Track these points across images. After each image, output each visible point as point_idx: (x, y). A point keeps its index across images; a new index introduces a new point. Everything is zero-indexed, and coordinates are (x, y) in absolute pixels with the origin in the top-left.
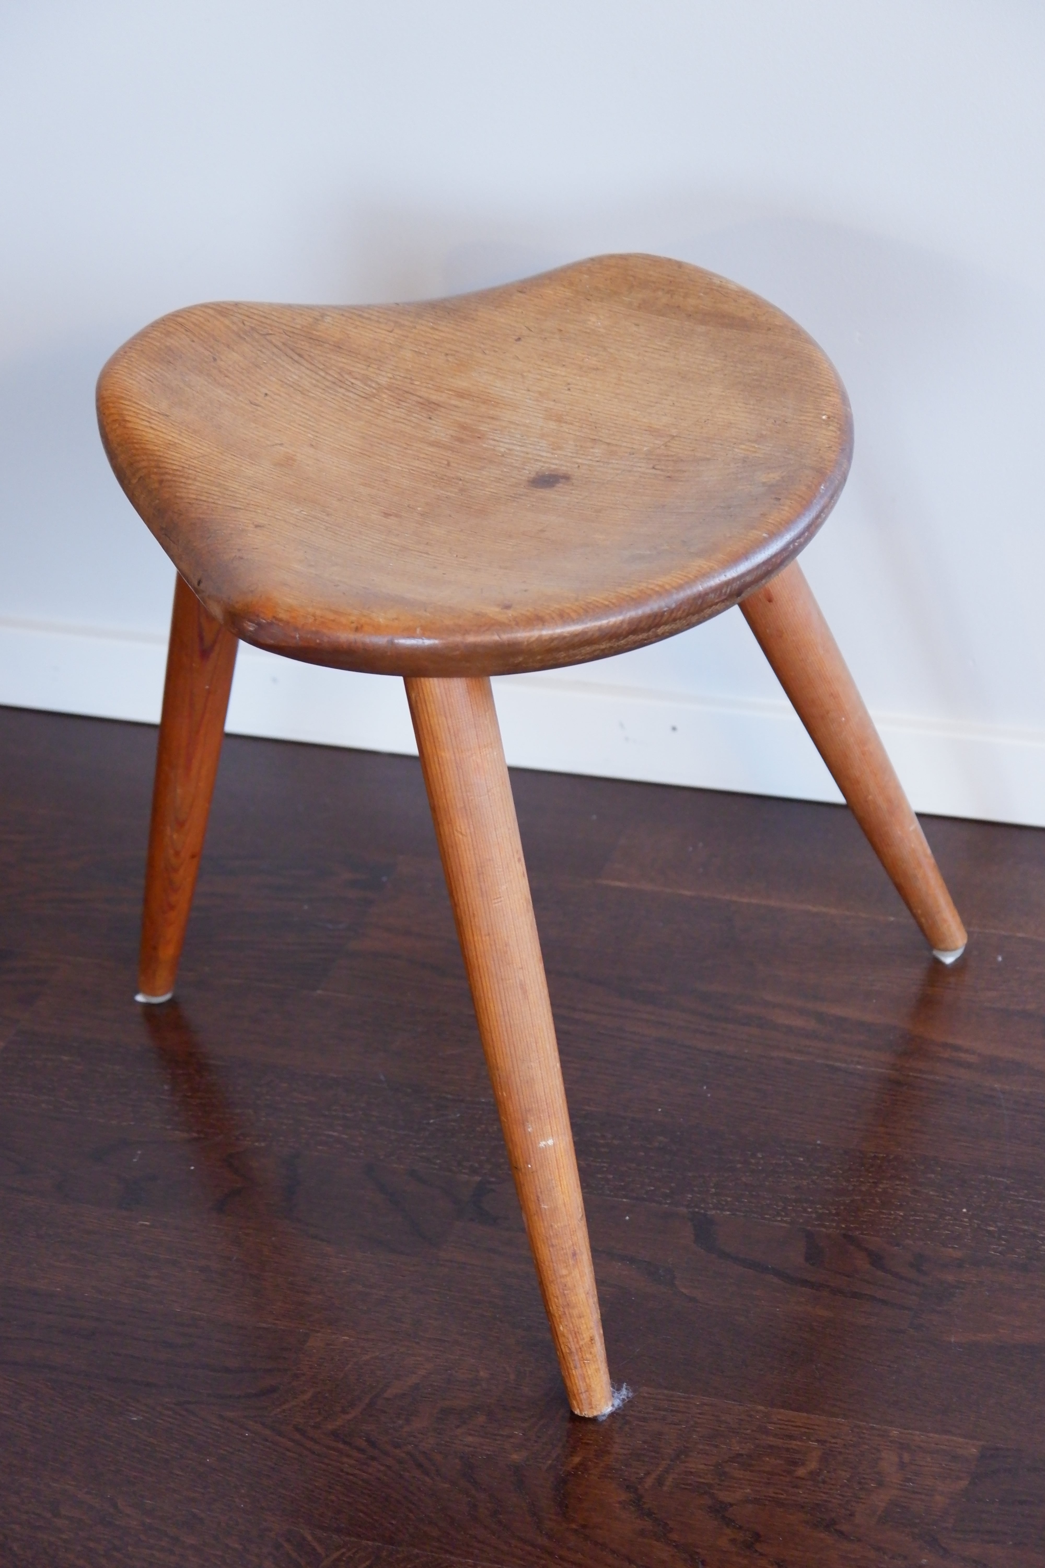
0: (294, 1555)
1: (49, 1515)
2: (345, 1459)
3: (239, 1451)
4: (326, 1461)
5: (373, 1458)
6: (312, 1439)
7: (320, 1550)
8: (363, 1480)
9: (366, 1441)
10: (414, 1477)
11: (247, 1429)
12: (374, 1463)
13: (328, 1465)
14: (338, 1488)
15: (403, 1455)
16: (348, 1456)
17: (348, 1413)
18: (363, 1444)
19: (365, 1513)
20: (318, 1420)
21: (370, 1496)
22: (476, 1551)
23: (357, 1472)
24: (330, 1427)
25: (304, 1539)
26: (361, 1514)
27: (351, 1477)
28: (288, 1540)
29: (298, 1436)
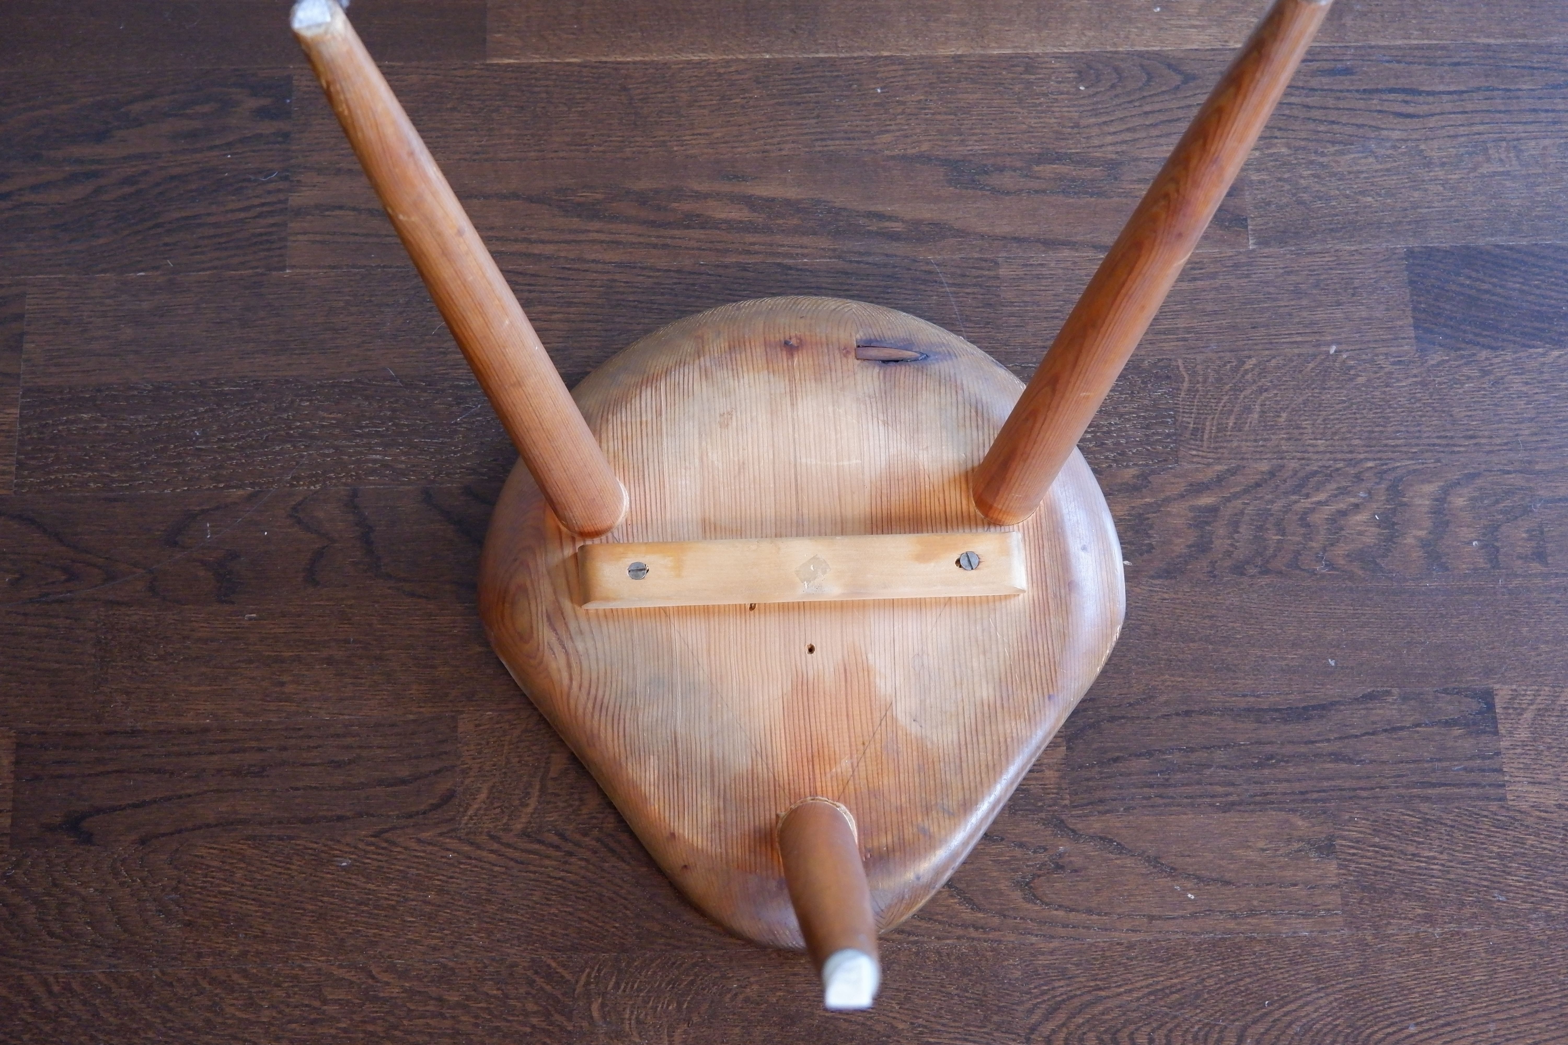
0: (548, 988)
1: (317, 1004)
2: (547, 862)
3: (452, 877)
4: (532, 868)
5: (570, 854)
6: (508, 845)
7: (568, 976)
8: (572, 882)
9: (556, 834)
10: (613, 866)
11: (448, 850)
12: (573, 860)
13: (535, 872)
14: (554, 897)
15: (594, 843)
16: (548, 857)
17: (527, 805)
18: (555, 839)
19: (590, 922)
20: (505, 821)
21: (584, 899)
22: (699, 940)
23: (562, 874)
24: (519, 826)
25: (549, 966)
26: (586, 924)
27: (560, 882)
28: (536, 973)
29: (496, 846)
